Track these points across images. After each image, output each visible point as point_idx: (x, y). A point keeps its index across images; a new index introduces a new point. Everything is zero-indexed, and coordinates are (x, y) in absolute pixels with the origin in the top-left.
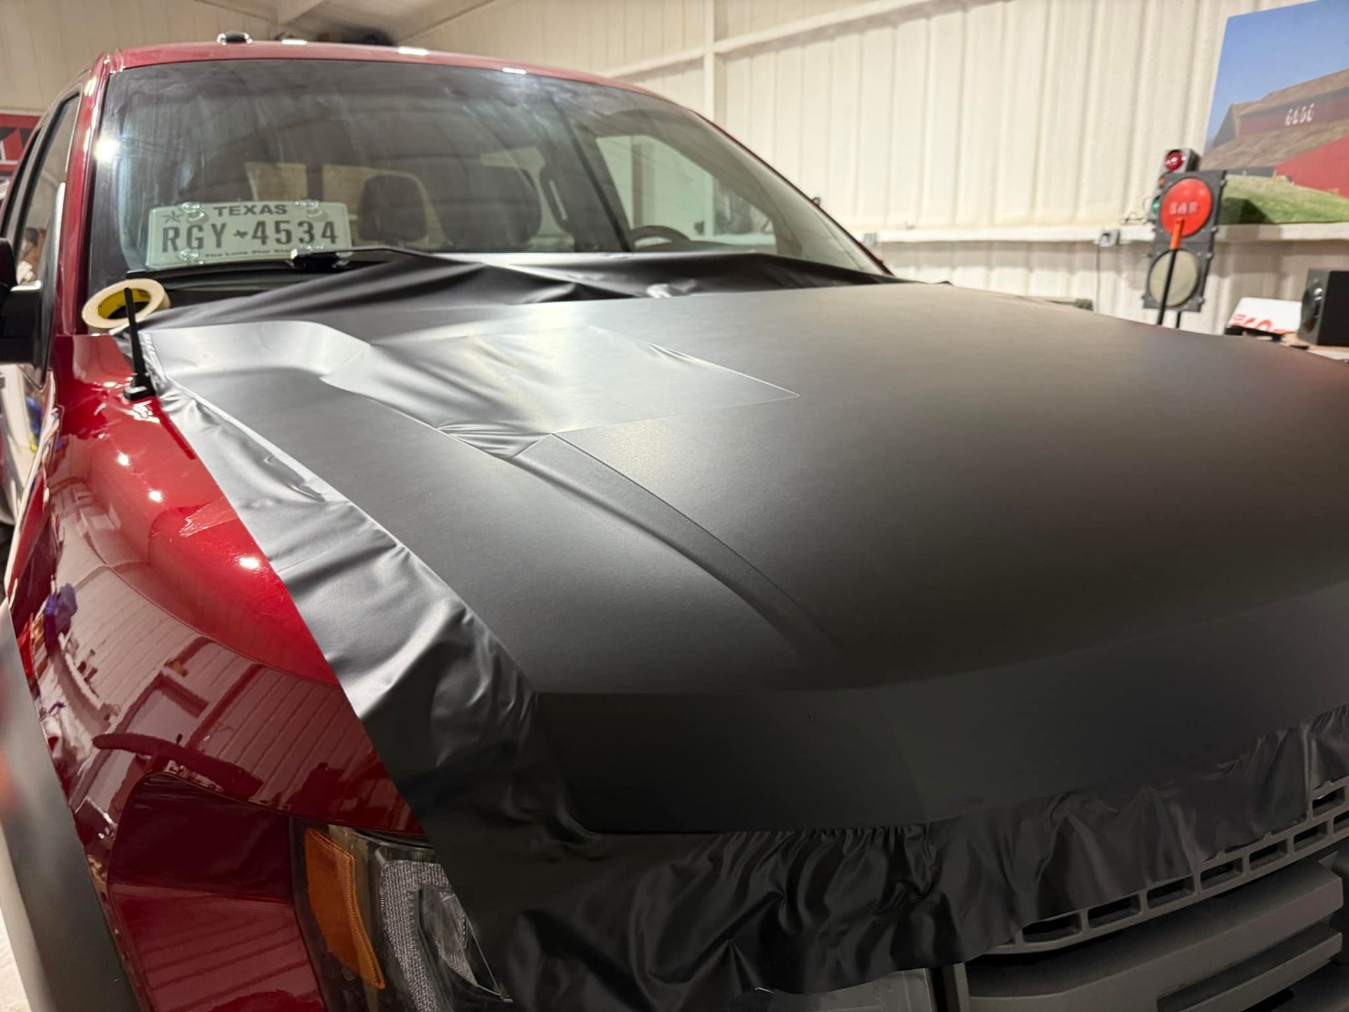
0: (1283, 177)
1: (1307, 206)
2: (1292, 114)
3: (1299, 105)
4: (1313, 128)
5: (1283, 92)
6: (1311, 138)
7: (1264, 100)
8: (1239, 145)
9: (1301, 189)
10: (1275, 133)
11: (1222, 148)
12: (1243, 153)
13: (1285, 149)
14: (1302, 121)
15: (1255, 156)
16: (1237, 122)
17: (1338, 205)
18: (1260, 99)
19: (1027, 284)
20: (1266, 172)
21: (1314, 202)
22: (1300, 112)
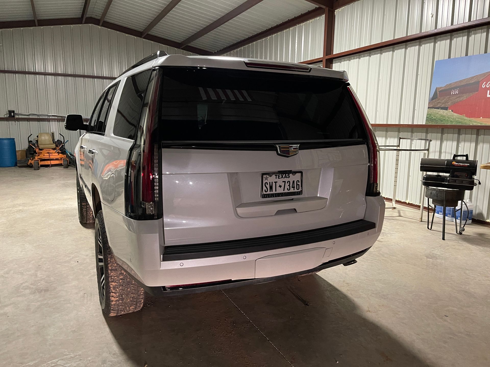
0: (450, 110)
1: (457, 119)
2: (453, 91)
3: (454, 88)
4: (458, 96)
5: (450, 84)
6: (458, 99)
8: (438, 100)
9: (455, 114)
10: (448, 97)
11: (434, 100)
12: (440, 102)
13: (451, 102)
14: (455, 93)
15: (443, 103)
16: (438, 93)
17: (465, 120)
18: (444, 86)
20: (446, 109)
21: (459, 118)
22: (455, 91)
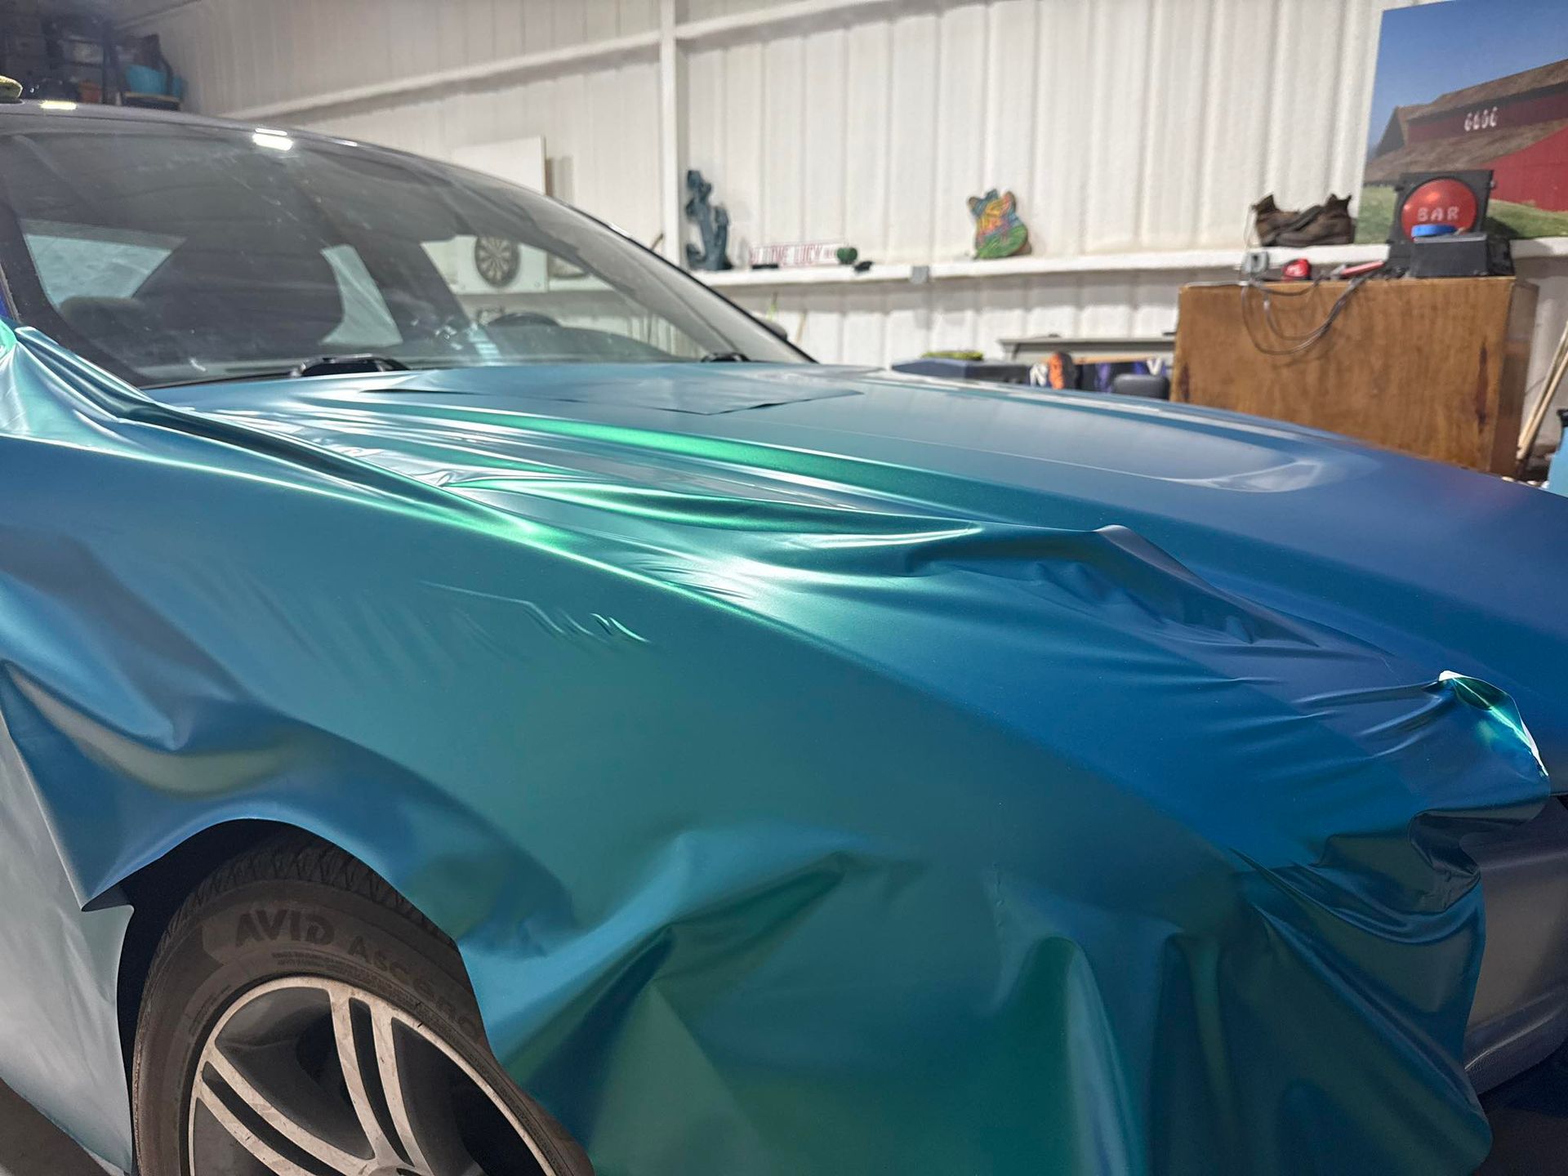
2: (1472, 119)
3: (1479, 108)
4: (1499, 133)
5: (1460, 93)
6: (1497, 145)
7: (1435, 103)
8: (1410, 153)
10: (1453, 140)
11: (1390, 156)
12: (1415, 162)
14: (1484, 126)
15: (1431, 165)
16: (1405, 128)
17: (1533, 220)
18: (1430, 102)
19: (1131, 324)
21: (1507, 216)
22: (1481, 116)
